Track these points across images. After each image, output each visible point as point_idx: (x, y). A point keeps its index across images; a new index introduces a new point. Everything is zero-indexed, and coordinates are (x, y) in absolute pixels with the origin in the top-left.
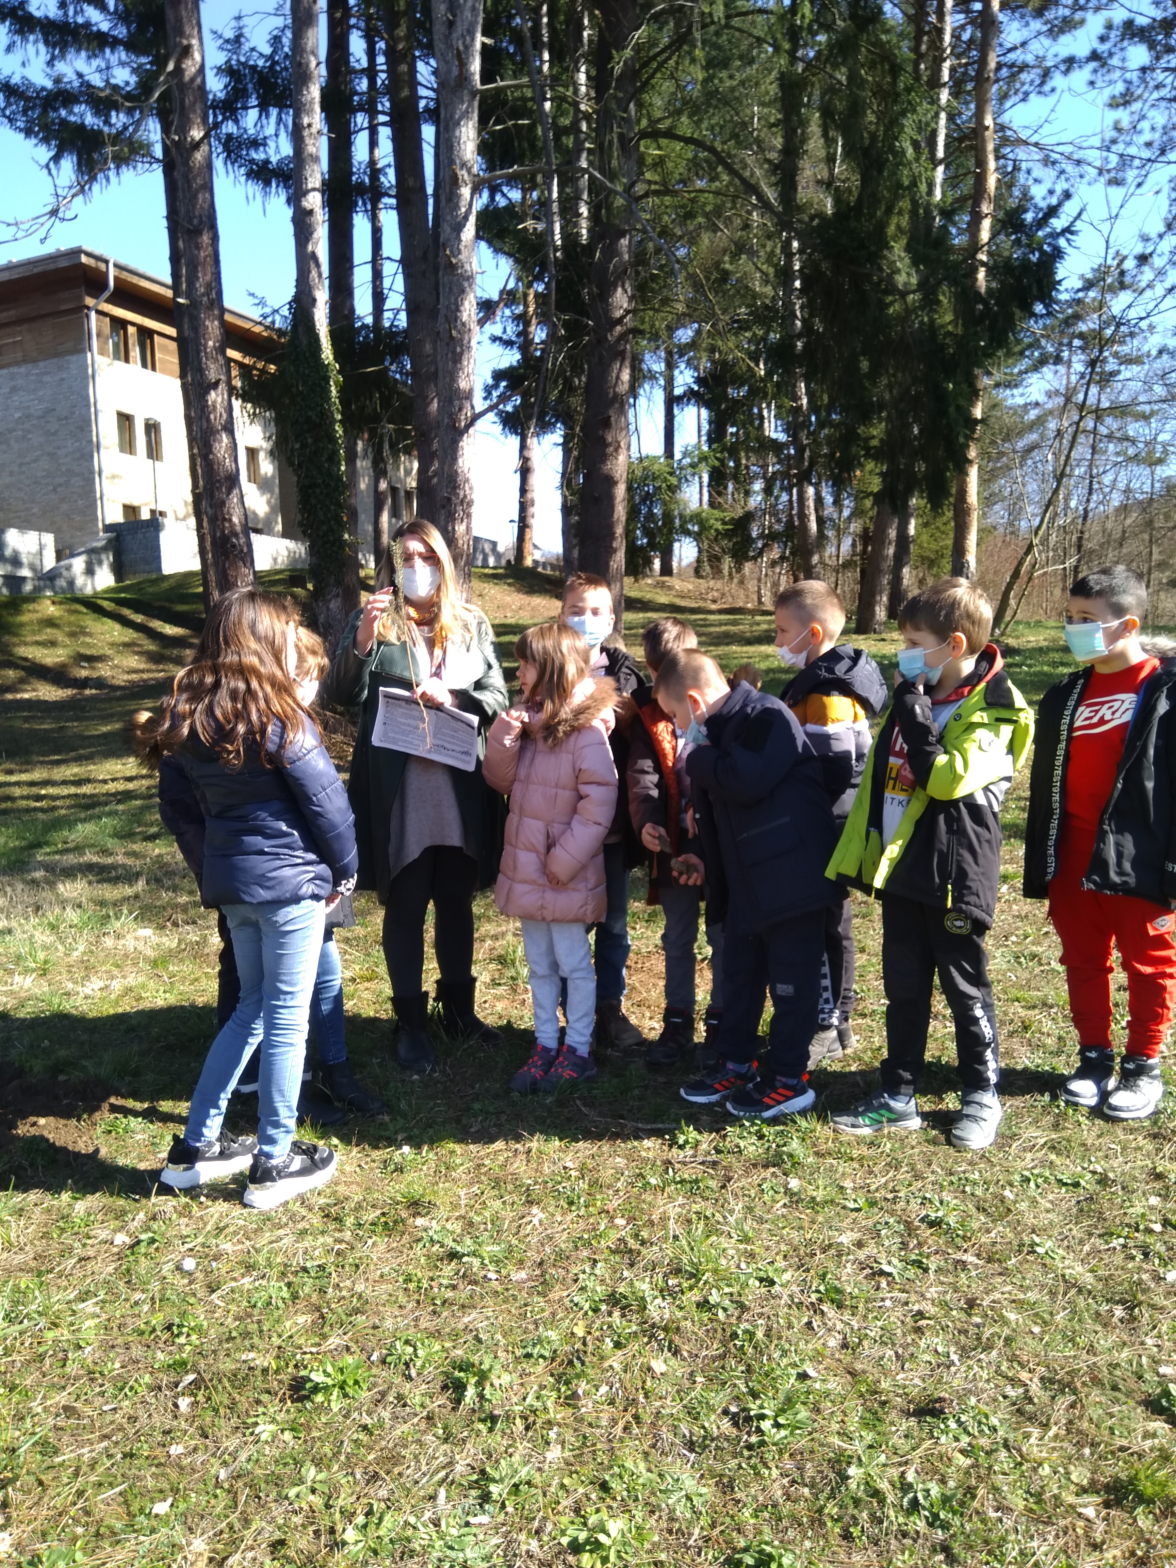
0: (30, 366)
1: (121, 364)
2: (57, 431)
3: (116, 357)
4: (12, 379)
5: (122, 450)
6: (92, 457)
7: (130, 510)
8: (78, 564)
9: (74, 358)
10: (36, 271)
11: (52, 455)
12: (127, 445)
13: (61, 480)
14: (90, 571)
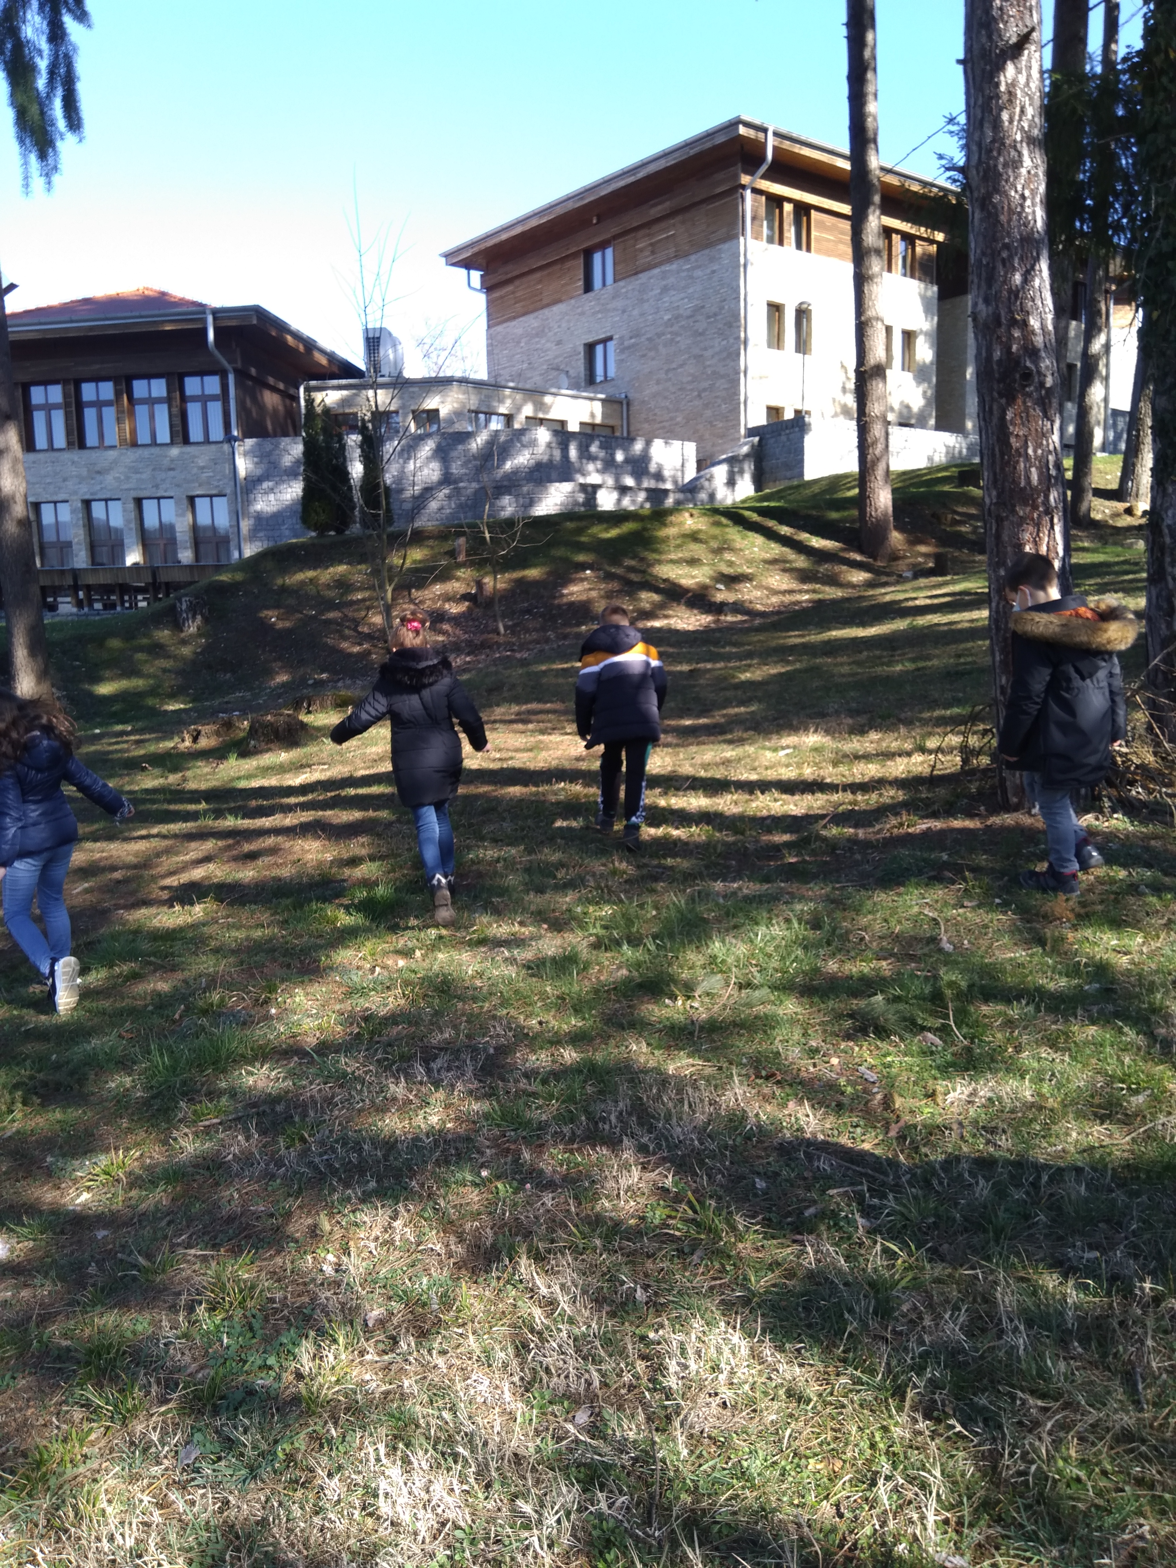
0: (681, 261)
1: (775, 247)
2: (705, 330)
3: (770, 240)
4: (663, 278)
5: (770, 346)
6: (739, 355)
7: (774, 411)
8: (720, 473)
9: (725, 246)
10: (692, 152)
11: (699, 358)
12: (776, 340)
13: (705, 384)
14: (731, 483)
